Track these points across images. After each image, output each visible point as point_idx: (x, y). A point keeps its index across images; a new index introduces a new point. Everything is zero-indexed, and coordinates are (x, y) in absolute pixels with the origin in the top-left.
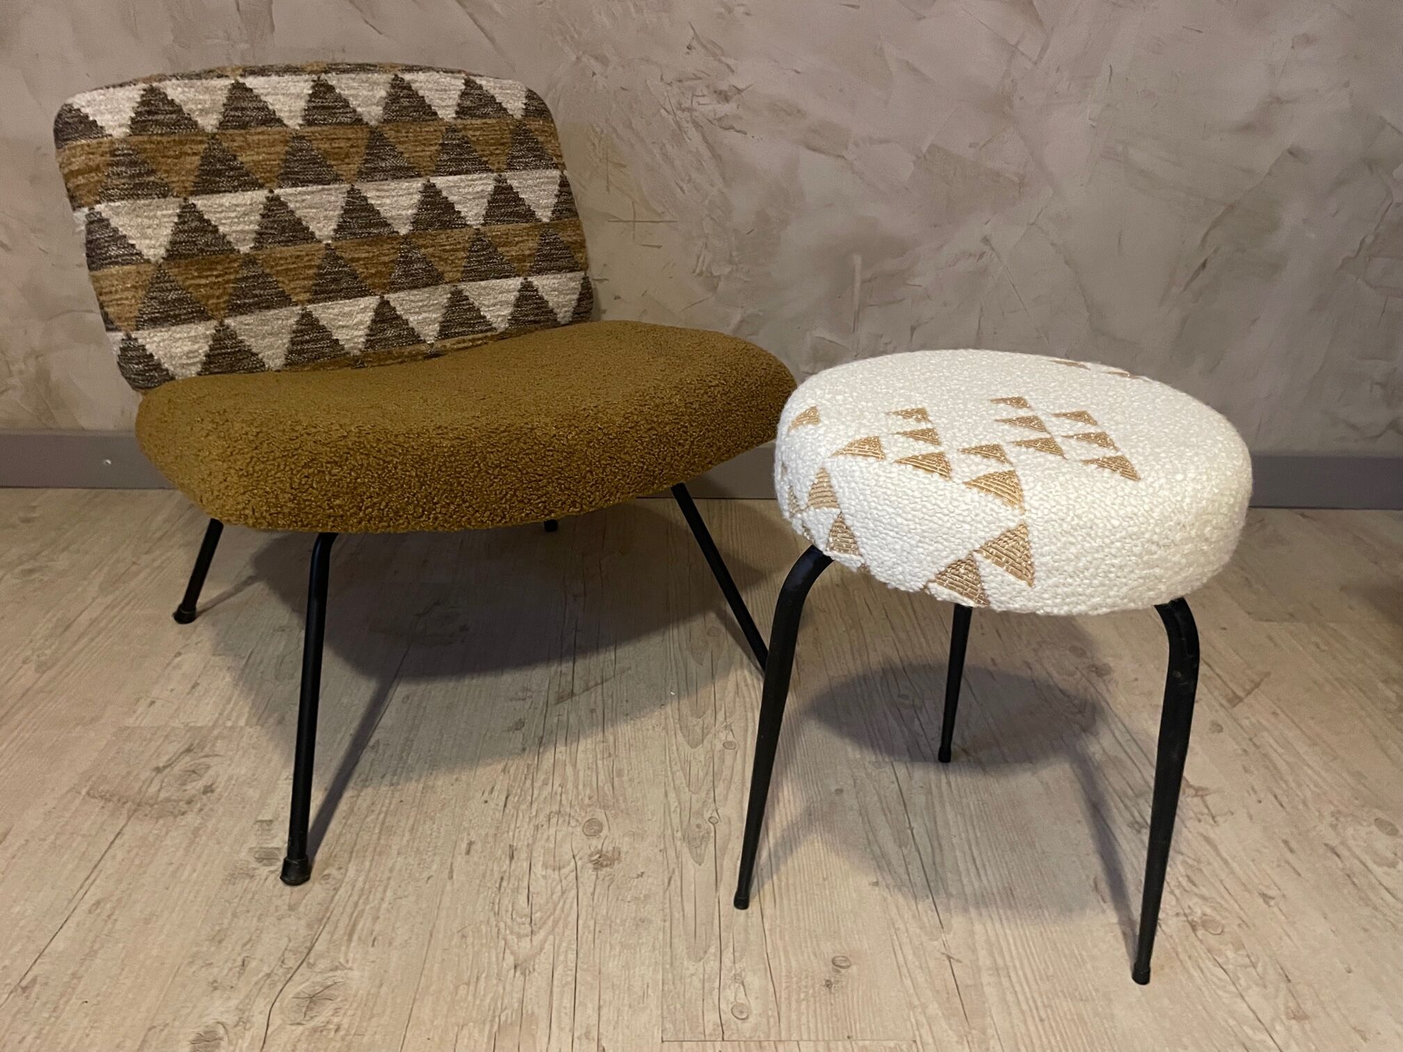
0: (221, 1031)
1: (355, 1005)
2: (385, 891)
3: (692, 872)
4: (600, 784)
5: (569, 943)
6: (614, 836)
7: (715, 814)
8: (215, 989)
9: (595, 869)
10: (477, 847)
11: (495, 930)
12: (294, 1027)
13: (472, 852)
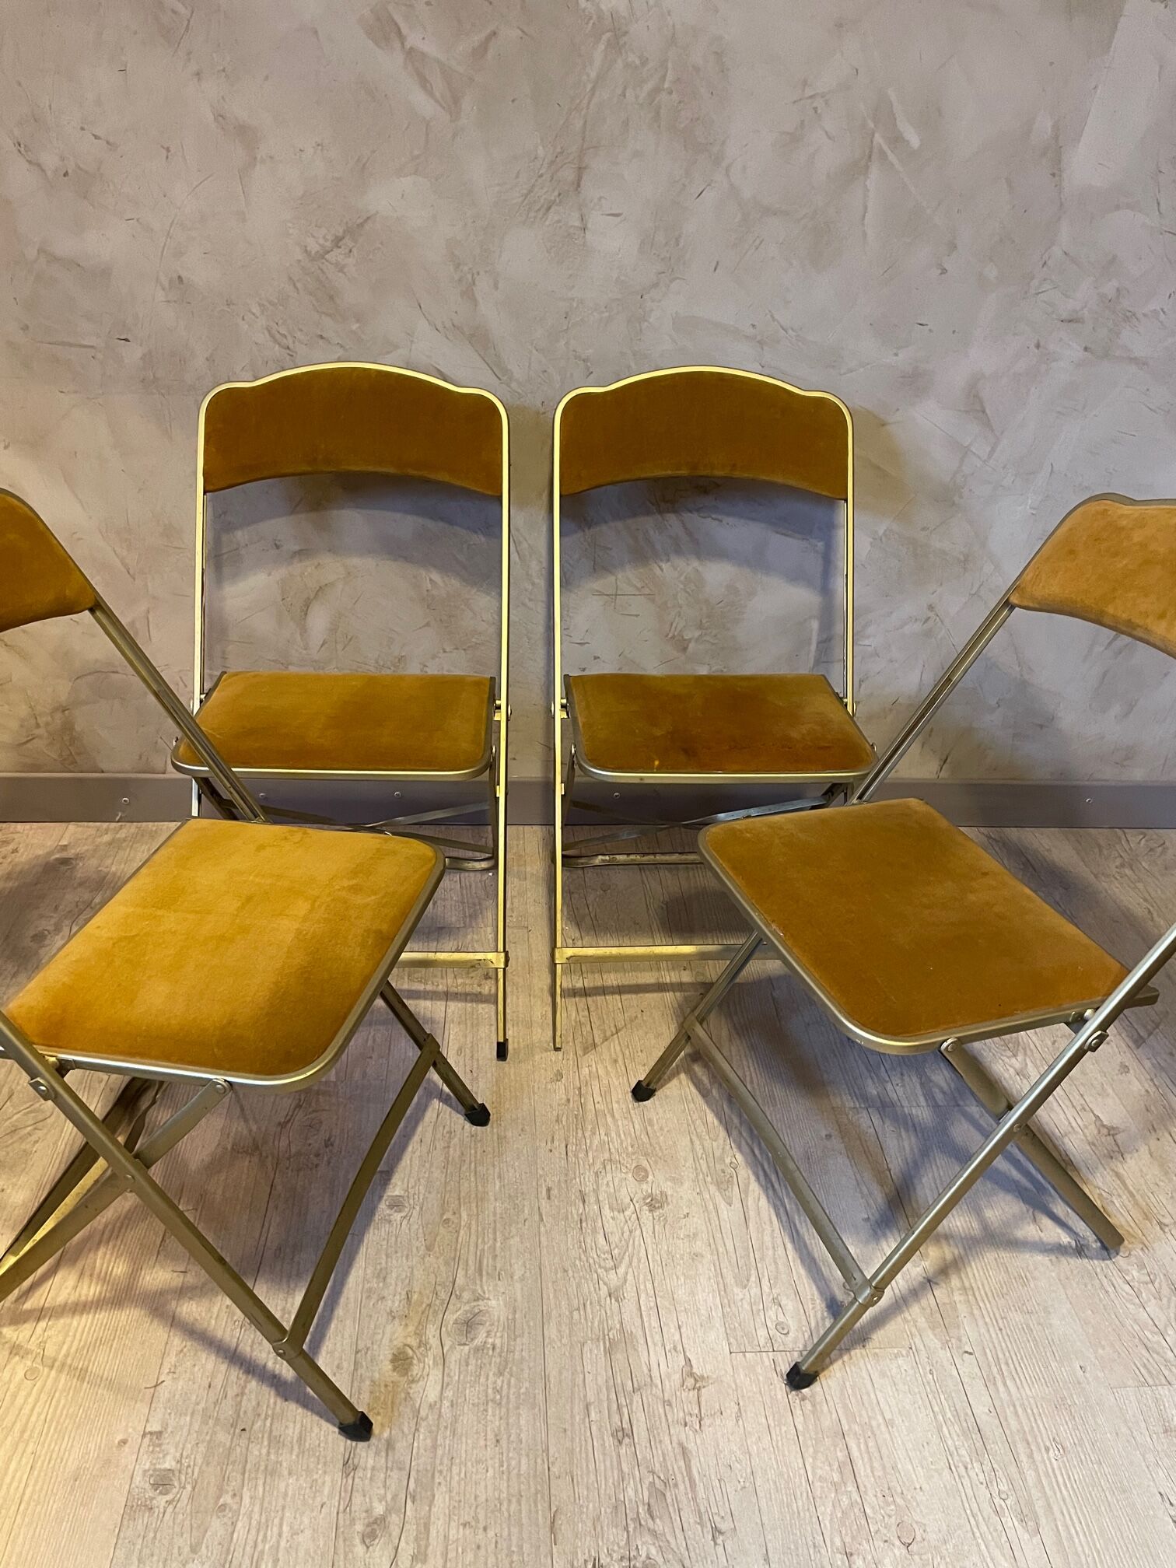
0: (410, 1352)
1: (501, 1329)
2: (495, 1233)
3: (726, 1213)
4: (638, 1133)
5: (645, 1276)
6: (658, 1182)
7: (734, 1160)
8: (394, 1318)
9: (650, 1211)
10: (555, 1192)
11: (587, 1265)
12: (462, 1347)
13: (552, 1197)
